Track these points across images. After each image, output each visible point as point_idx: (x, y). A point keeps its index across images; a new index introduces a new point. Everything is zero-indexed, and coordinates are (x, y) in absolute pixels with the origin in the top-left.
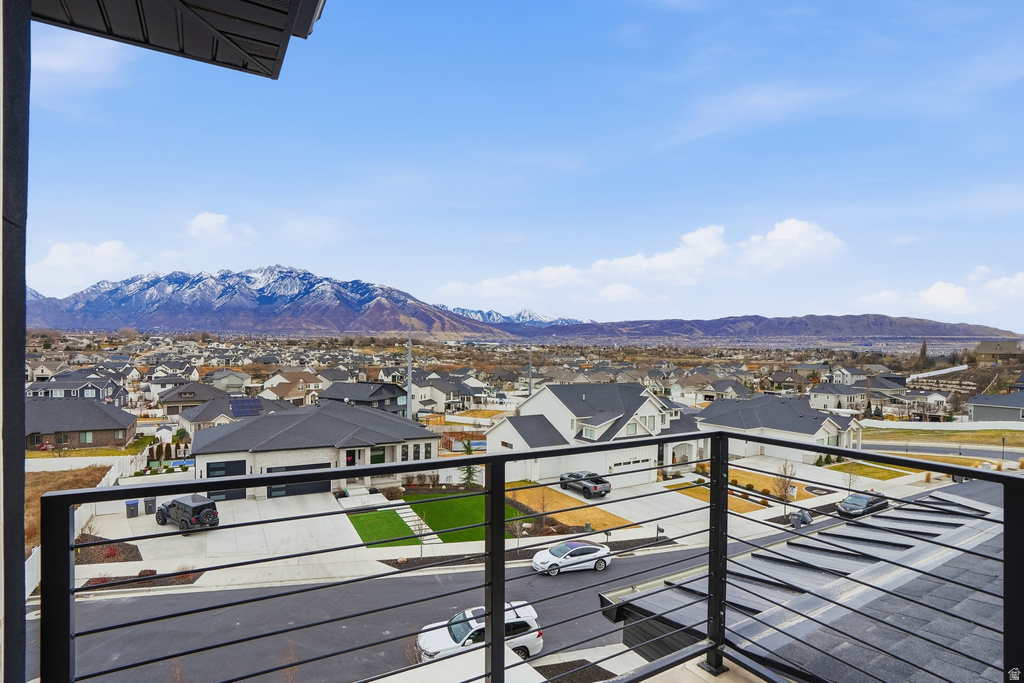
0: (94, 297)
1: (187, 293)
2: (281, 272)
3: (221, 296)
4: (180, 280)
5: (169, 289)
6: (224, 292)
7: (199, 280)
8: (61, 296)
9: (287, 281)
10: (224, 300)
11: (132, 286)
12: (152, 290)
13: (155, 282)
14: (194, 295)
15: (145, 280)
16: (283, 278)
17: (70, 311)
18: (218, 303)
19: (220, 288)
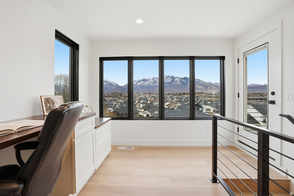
2: (166, 76)
3: (153, 83)
4: (144, 80)
5: (142, 82)
6: (154, 82)
7: (148, 80)
9: (168, 79)
10: (153, 84)
11: (135, 82)
12: (139, 83)
13: (139, 81)
14: (147, 83)
15: (137, 81)
16: (167, 78)
17: (124, 89)
18: (152, 85)
19: (153, 81)
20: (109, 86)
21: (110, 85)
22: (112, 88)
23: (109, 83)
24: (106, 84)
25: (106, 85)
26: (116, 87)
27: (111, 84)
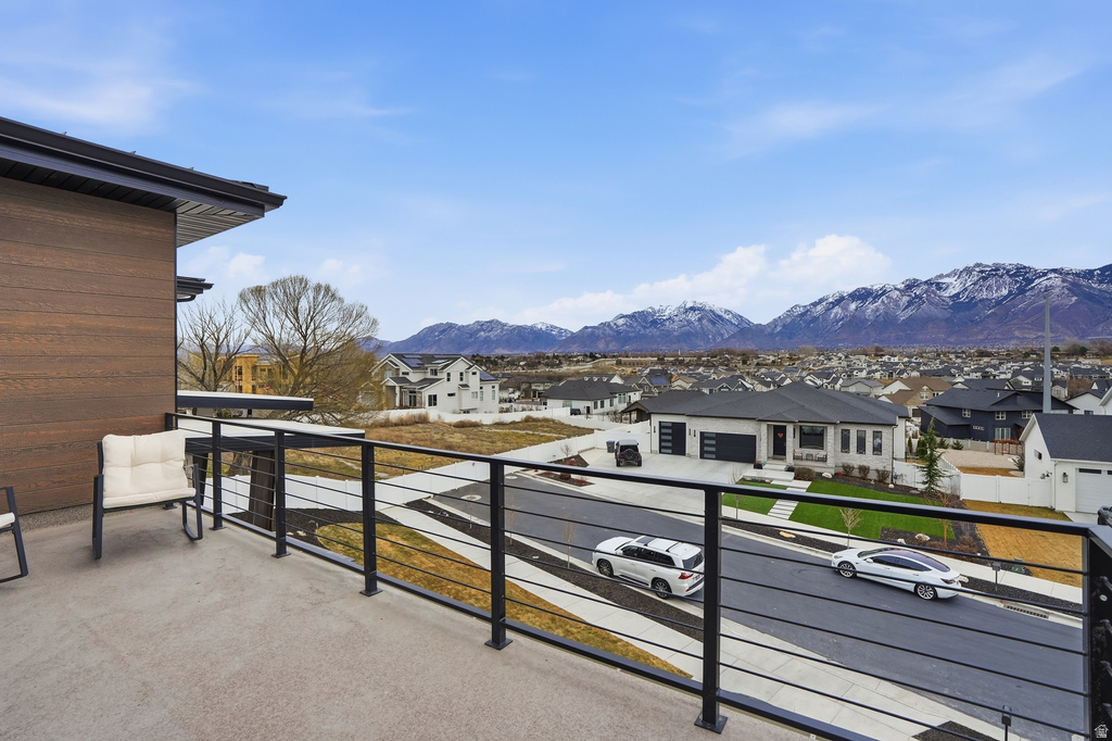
0: (789, 320)
1: (870, 308)
2: (982, 272)
3: (907, 307)
4: (862, 295)
5: (853, 306)
6: (910, 303)
7: (883, 294)
8: (764, 322)
9: (991, 281)
10: (909, 312)
11: (819, 308)
12: (837, 309)
13: (840, 300)
14: (877, 310)
15: (831, 300)
16: (984, 279)
17: (771, 334)
18: (903, 316)
19: (906, 299)
20: (710, 326)
21: (714, 324)
22: (722, 335)
23: (710, 315)
24: (700, 320)
25: (696, 323)
26: (736, 330)
27: (720, 317)
